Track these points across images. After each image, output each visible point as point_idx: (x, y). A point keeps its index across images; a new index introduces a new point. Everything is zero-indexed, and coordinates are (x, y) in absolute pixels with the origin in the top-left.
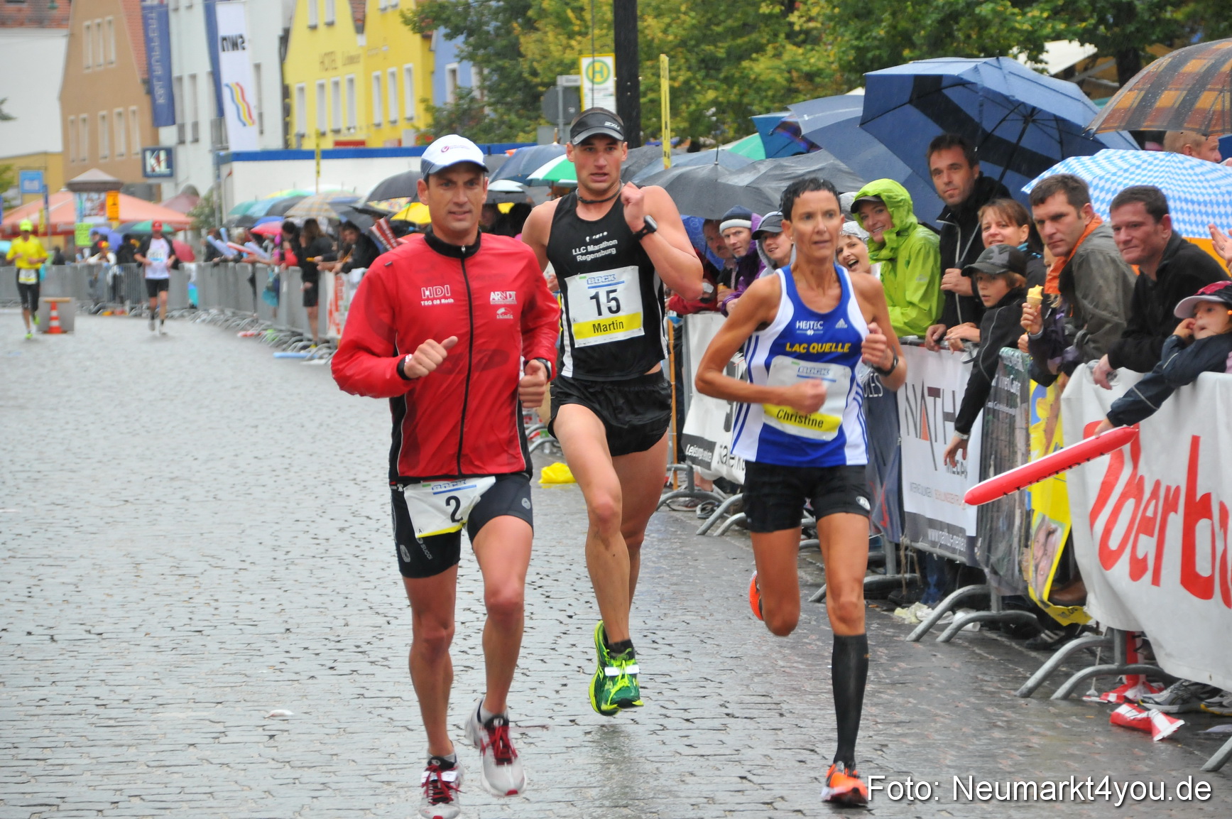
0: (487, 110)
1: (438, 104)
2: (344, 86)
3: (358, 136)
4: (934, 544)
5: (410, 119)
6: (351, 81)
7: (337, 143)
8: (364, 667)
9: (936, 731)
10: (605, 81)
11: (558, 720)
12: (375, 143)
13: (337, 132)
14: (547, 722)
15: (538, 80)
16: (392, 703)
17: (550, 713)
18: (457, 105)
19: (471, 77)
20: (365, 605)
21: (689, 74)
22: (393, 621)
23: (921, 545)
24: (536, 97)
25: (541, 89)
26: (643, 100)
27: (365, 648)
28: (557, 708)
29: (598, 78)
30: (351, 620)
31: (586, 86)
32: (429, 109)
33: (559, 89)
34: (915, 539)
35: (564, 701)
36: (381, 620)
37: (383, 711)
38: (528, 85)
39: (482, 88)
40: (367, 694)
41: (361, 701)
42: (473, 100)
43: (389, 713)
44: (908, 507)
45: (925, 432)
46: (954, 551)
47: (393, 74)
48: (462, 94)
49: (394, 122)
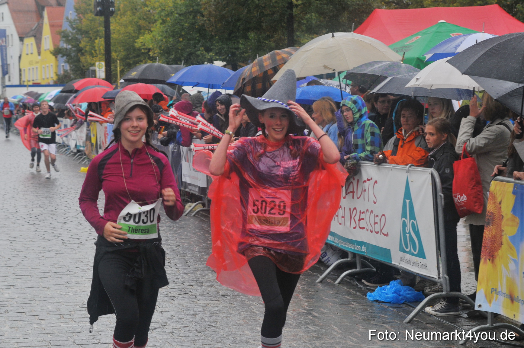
0: (72, 75)
1: (59, 73)
2: (35, 69)
3: (38, 81)
4: (190, 190)
5: (52, 78)
6: (37, 68)
7: (33, 83)
8: (37, 223)
9: (193, 241)
10: (102, 68)
11: (90, 238)
12: (43, 83)
13: (33, 80)
14: (87, 239)
15: (84, 68)
16: (45, 233)
17: (88, 236)
18: (64, 74)
19: (68, 67)
20: (38, 205)
21: (123, 67)
22: (45, 210)
23: (187, 190)
24: (85, 72)
25: (86, 70)
26: (112, 73)
27: (38, 217)
28: (90, 235)
29: (100, 68)
30: (34, 209)
31: (97, 69)
32: (57, 75)
33: (90, 71)
34: (185, 188)
35: (92, 233)
36: (42, 209)
37: (42, 235)
38: (82, 70)
39: (70, 70)
40: (38, 230)
41: (36, 232)
42: (68, 73)
43: (44, 236)
44: (183, 180)
45: (187, 160)
46: (196, 192)
47: (48, 66)
48: (65, 71)
49: (48, 78)
